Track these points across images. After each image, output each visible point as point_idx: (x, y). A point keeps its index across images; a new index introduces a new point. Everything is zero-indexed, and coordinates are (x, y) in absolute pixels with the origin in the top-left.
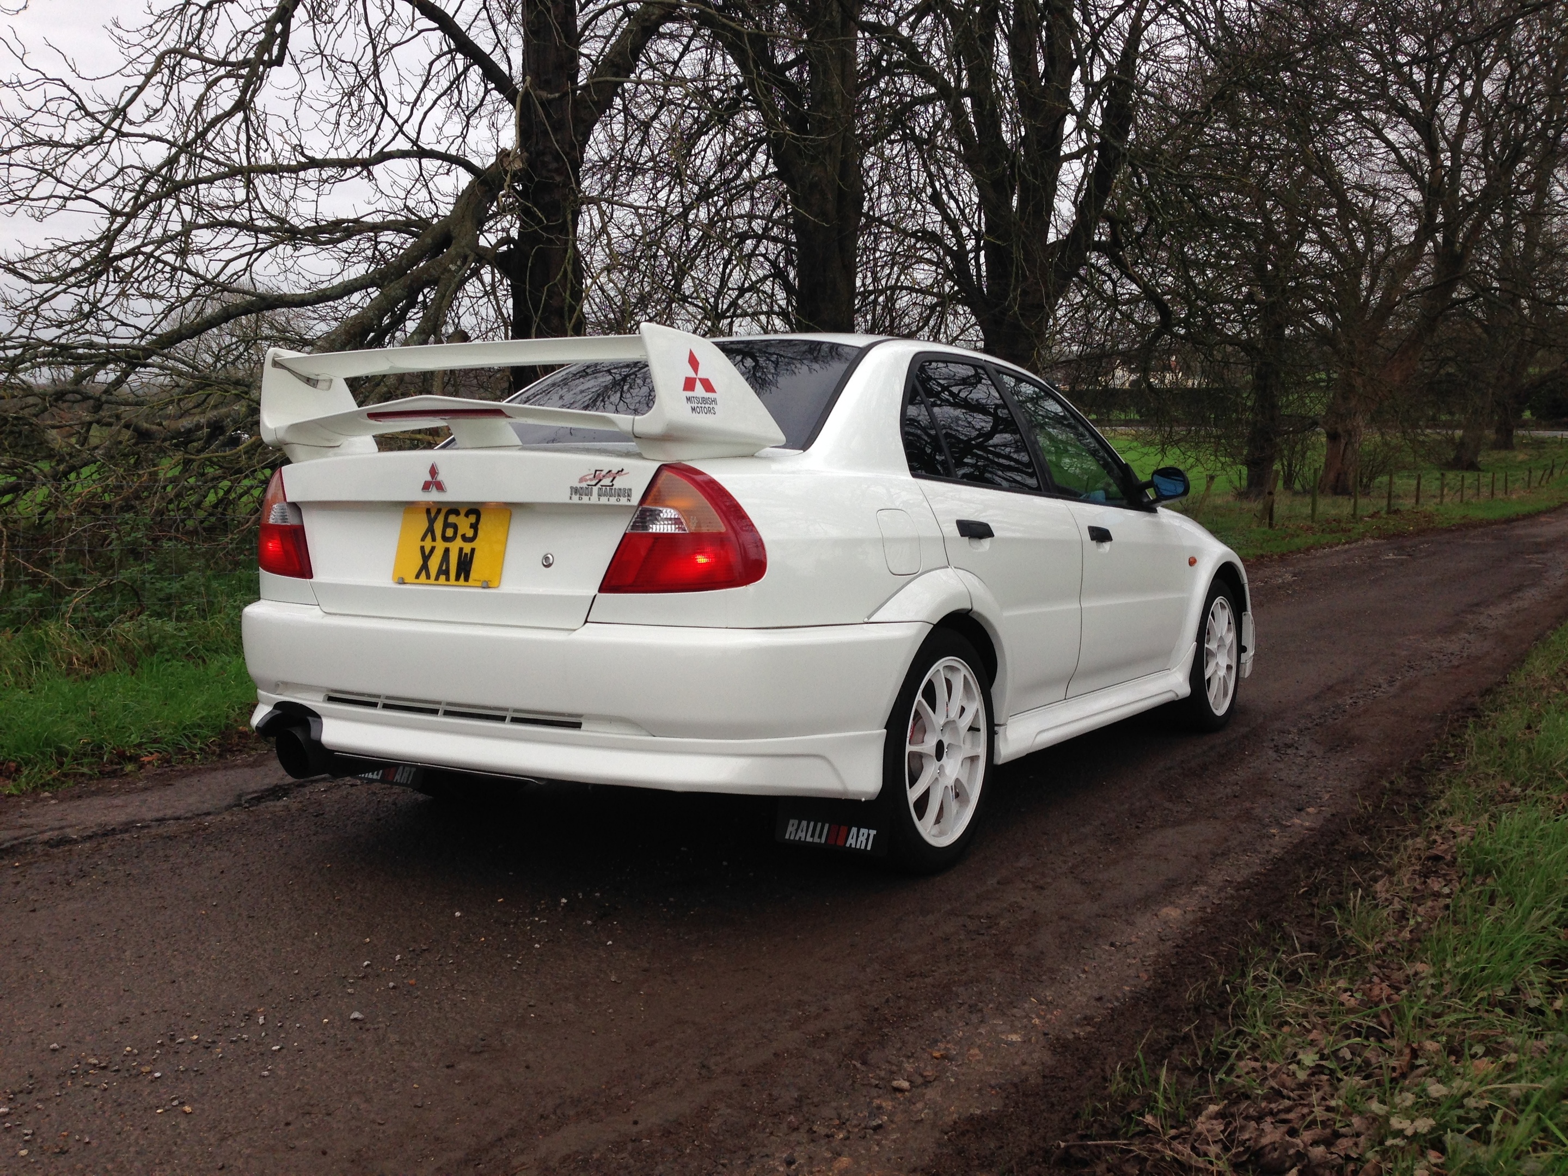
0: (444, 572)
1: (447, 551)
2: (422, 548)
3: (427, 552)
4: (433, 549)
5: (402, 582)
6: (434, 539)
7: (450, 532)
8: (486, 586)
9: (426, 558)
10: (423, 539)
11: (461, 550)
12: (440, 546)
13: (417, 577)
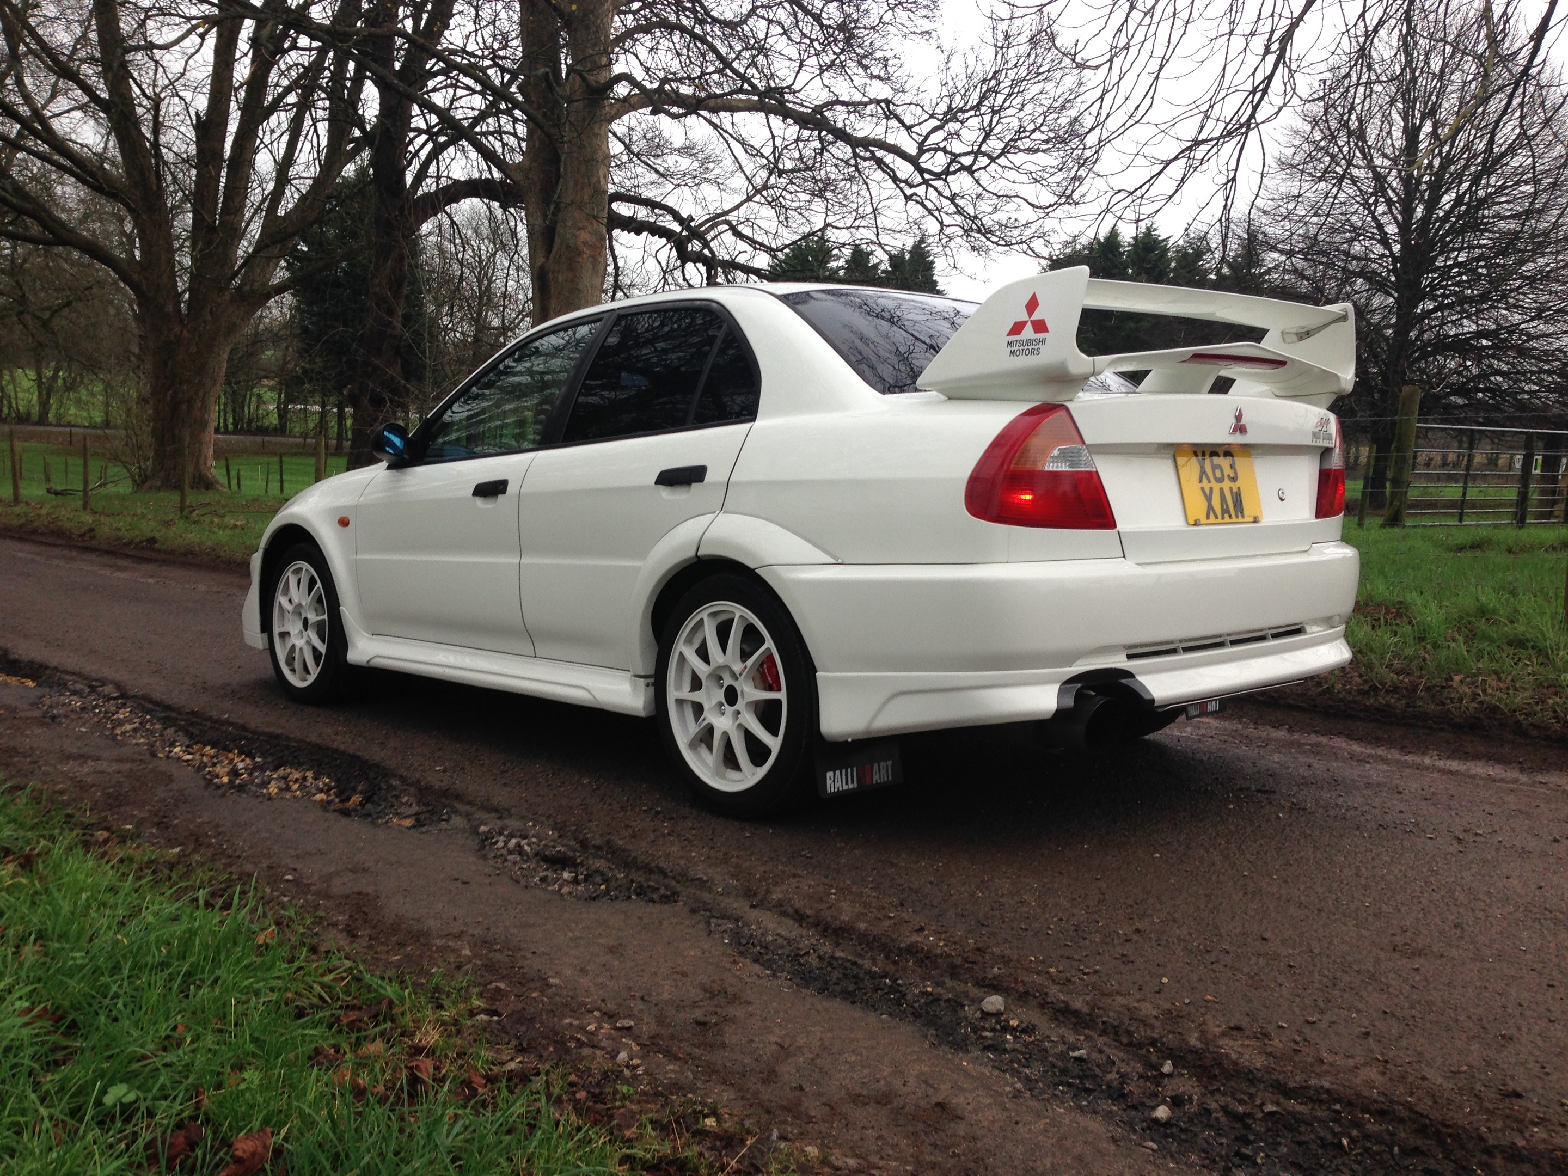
0: (1225, 511)
1: (1221, 489)
2: (1203, 489)
3: (1208, 492)
4: (1211, 489)
5: (1196, 524)
6: (1209, 481)
7: (1218, 474)
8: (1256, 521)
9: (1209, 498)
10: (1201, 481)
11: (1231, 489)
12: (1216, 487)
13: (1208, 518)
